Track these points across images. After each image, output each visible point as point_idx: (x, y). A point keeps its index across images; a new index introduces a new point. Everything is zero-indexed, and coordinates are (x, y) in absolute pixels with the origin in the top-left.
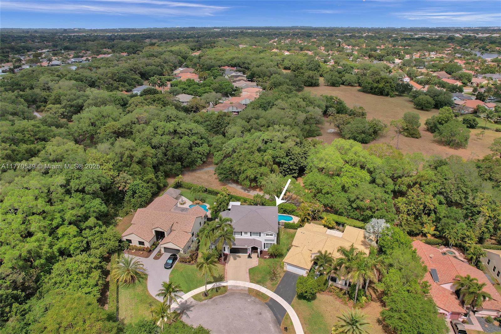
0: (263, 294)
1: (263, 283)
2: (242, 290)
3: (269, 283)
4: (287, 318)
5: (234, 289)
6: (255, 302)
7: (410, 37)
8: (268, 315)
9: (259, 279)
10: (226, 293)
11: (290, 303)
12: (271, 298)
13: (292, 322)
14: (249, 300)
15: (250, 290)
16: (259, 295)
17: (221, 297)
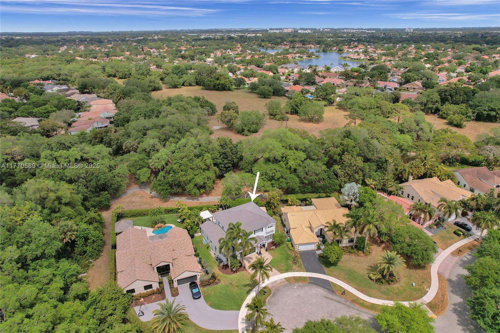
0: (300, 277)
1: (291, 269)
2: (281, 283)
3: (294, 267)
4: (335, 286)
5: (274, 285)
6: (300, 286)
7: (197, 38)
8: (320, 291)
9: (285, 267)
10: (273, 292)
11: (325, 274)
12: (309, 277)
13: (340, 286)
14: (295, 287)
15: (288, 279)
16: (297, 280)
17: (272, 297)
